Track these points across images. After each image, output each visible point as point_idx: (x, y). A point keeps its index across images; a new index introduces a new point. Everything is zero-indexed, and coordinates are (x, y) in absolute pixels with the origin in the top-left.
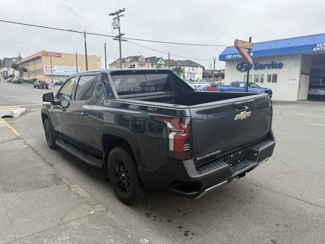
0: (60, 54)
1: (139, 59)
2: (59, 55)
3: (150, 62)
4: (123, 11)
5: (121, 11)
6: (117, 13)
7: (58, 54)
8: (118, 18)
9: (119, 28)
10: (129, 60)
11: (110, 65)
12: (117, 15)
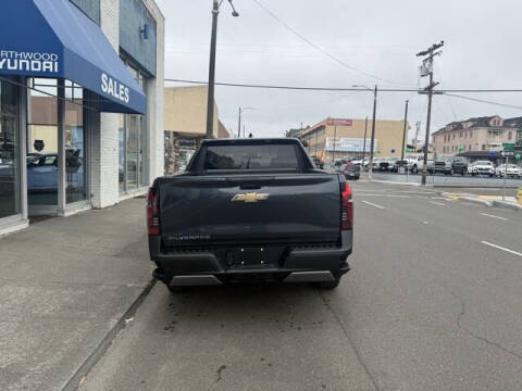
0: (351, 121)
1: (491, 123)
2: (349, 123)
3: (516, 126)
4: (439, 46)
5: (436, 47)
6: (430, 51)
7: (348, 120)
8: (431, 58)
9: (431, 74)
10: (470, 124)
11: (435, 134)
12: (430, 53)
